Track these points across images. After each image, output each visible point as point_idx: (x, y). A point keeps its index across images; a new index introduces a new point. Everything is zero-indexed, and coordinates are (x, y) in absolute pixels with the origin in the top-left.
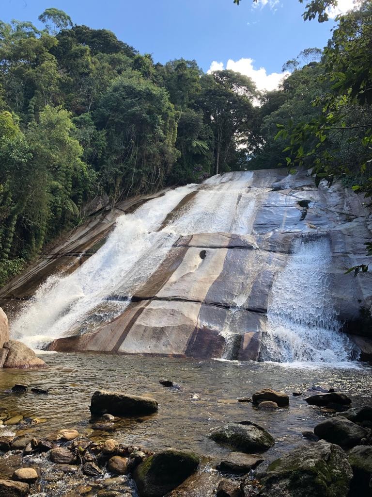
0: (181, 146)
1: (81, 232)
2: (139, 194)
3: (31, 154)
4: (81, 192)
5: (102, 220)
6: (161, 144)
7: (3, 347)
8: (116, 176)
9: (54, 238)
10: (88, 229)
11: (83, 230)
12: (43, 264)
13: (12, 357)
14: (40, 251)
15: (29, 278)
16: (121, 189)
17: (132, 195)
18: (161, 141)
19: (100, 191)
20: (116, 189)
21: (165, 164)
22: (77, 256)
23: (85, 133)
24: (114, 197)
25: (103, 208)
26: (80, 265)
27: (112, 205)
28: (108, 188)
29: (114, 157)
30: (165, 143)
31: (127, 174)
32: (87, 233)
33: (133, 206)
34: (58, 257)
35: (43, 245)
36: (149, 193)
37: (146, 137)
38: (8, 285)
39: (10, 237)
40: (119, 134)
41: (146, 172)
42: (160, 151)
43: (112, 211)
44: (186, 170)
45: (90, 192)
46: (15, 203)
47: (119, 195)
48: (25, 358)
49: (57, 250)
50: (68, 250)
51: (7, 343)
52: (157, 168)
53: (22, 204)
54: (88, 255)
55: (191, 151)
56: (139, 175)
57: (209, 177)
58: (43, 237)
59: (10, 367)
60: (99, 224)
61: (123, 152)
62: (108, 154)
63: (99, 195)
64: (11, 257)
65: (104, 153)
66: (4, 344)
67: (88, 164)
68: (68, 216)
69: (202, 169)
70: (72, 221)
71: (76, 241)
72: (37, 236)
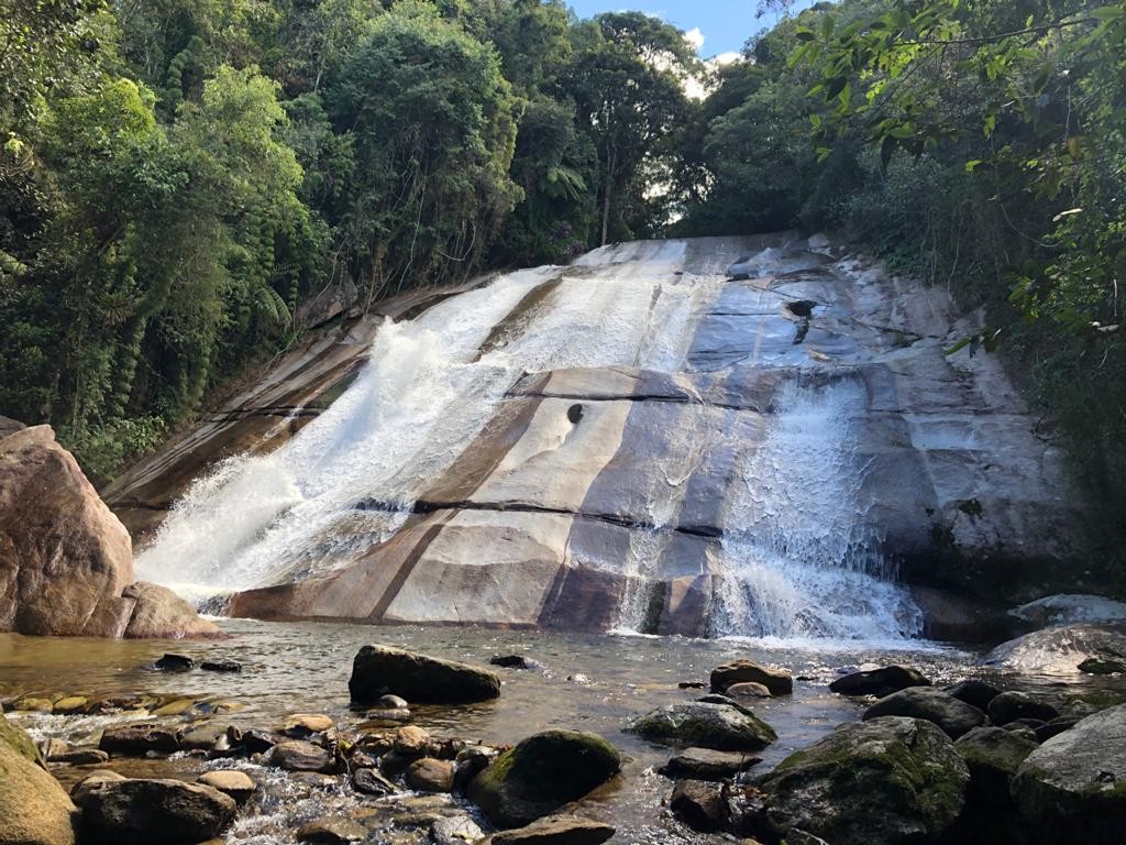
0: (524, 179)
1: (292, 363)
2: (426, 284)
3: (186, 175)
4: (294, 272)
5: (340, 337)
6: (479, 170)
7: (123, 596)
8: (375, 239)
9: (230, 375)
10: (308, 358)
11: (297, 360)
12: (205, 432)
13: (144, 614)
14: (200, 404)
15: (173, 462)
16: (385, 271)
17: (410, 286)
18: (479, 163)
19: (338, 273)
20: (375, 268)
21: (486, 216)
22: (284, 414)
23: (308, 138)
24: (369, 287)
25: (345, 311)
26: (293, 435)
27: (364, 306)
28: (357, 268)
29: (373, 196)
30: (488, 168)
31: (401, 235)
32: (306, 367)
33: (413, 308)
34: (240, 417)
35: (205, 390)
36: (449, 283)
37: (447, 154)
38: (122, 477)
39: (129, 369)
40: (383, 145)
41: (443, 234)
42: (476, 187)
43: (364, 319)
44: (534, 234)
45: (316, 271)
46: (142, 289)
47: (380, 284)
48: (174, 619)
49: (236, 403)
50: (263, 403)
51: (132, 587)
52: (469, 226)
53: (160, 291)
54: (311, 412)
55: (545, 190)
56: (427, 239)
57: (586, 252)
58: (205, 371)
59: (140, 637)
60: (334, 348)
61: (392, 185)
62: (358, 189)
63: (336, 282)
64: (131, 412)
65: (349, 185)
66: (125, 589)
67: (312, 207)
68: (261, 325)
69: (571, 234)
70: (271, 338)
71: (281, 383)
72: (193, 369)
